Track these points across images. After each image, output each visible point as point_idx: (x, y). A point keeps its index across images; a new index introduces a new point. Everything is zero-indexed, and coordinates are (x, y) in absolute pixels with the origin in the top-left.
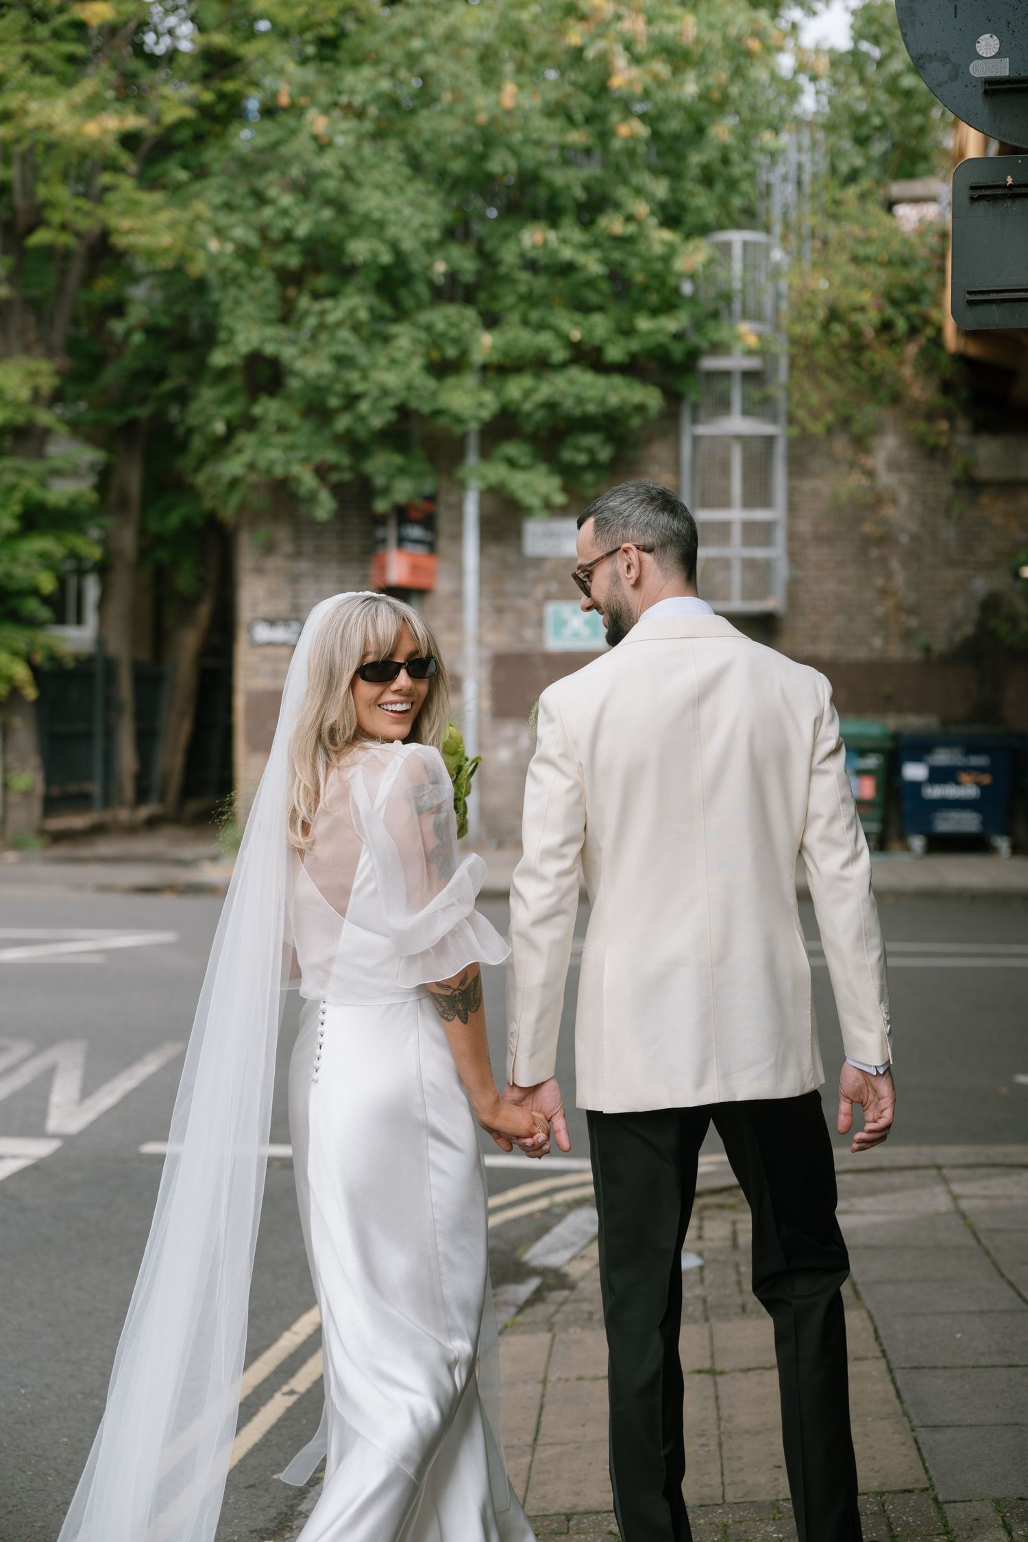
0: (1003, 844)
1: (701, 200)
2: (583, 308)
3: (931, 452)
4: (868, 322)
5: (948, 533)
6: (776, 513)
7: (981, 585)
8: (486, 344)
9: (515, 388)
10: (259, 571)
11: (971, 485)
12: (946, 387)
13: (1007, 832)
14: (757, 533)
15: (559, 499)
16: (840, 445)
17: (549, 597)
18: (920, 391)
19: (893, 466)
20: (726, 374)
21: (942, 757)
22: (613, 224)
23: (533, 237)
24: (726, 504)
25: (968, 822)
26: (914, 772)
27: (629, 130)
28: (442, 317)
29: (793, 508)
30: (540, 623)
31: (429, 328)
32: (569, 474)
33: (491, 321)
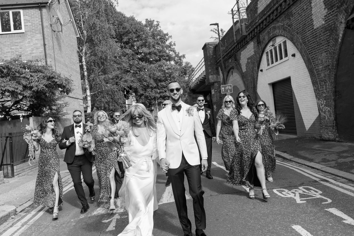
2: (165, 88)
3: (190, 96)
4: (185, 87)
8: (159, 91)
9: (161, 94)
12: (191, 91)
23: (162, 83)
31: (155, 90)
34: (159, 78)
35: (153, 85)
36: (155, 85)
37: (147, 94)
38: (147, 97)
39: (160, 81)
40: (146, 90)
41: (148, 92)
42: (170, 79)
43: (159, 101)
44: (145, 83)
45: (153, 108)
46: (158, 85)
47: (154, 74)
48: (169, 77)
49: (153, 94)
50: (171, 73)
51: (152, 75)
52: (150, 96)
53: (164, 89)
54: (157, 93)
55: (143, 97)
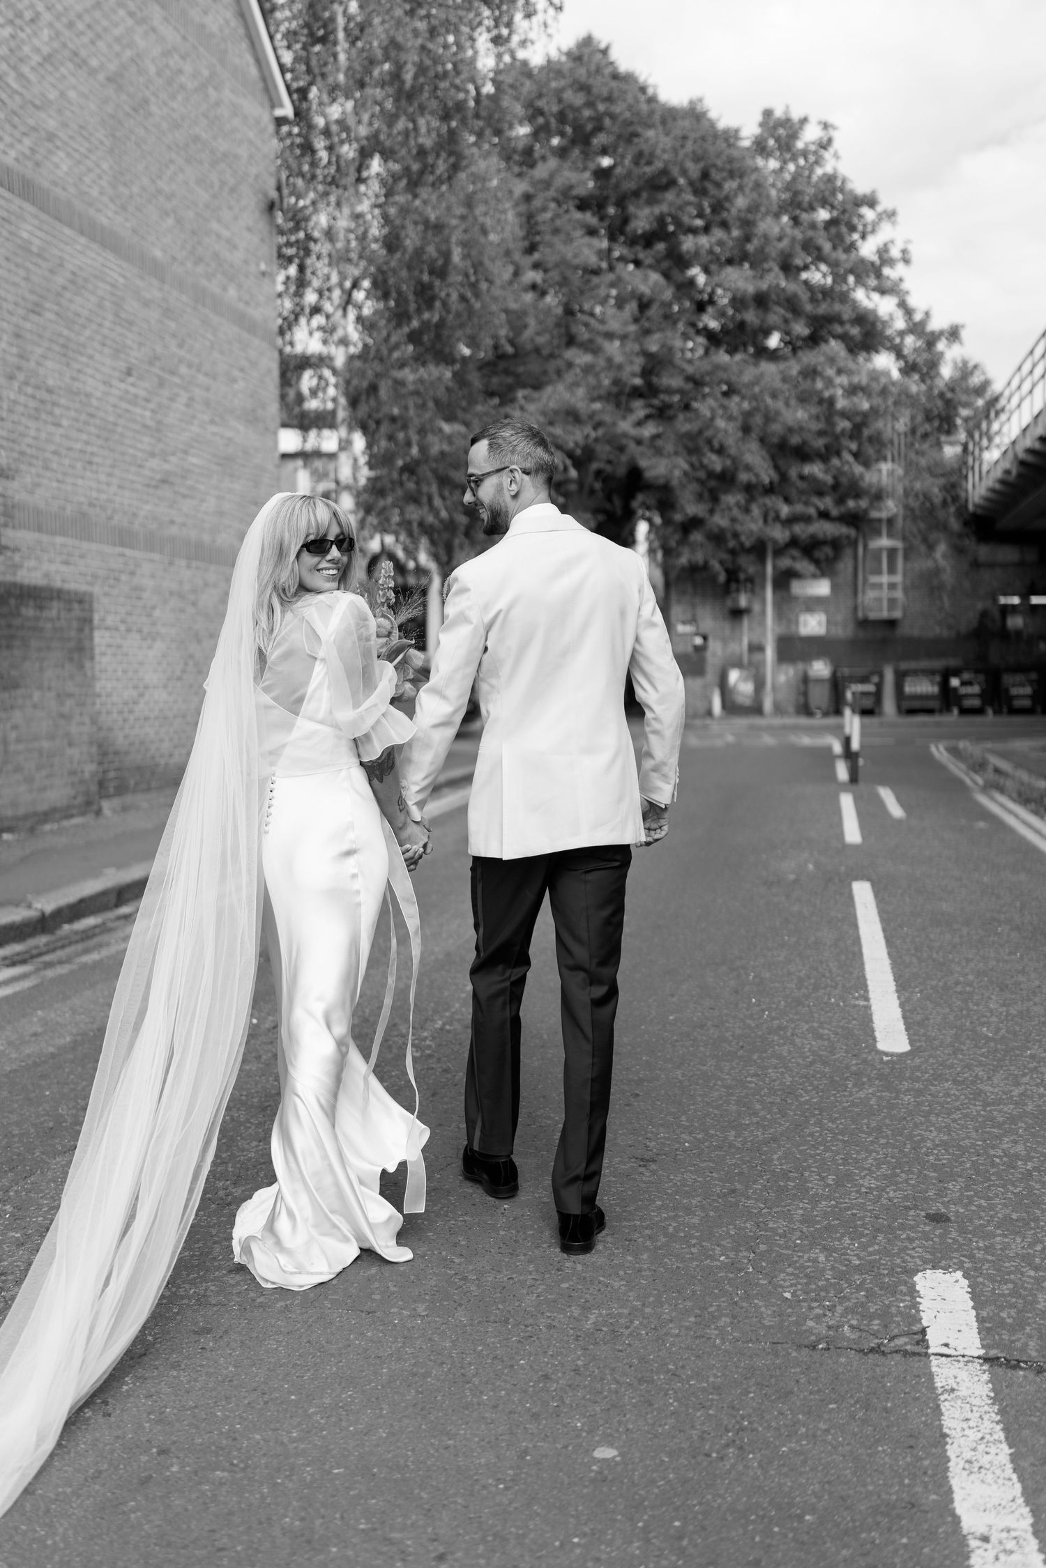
0: (990, 711)
1: (870, 451)
2: (820, 494)
3: (958, 551)
4: (937, 500)
5: (967, 584)
6: (898, 578)
7: (980, 606)
8: (785, 510)
9: (798, 529)
10: (679, 602)
11: (976, 564)
12: (966, 524)
13: (991, 705)
14: (892, 586)
15: (818, 572)
16: (923, 548)
17: (801, 611)
18: (955, 525)
19: (944, 556)
20: (880, 520)
21: (966, 676)
22: (835, 462)
24: (879, 572)
25: (976, 703)
26: (955, 682)
27: (843, 425)
28: (769, 501)
29: (905, 575)
30: (797, 623)
31: (765, 505)
32: (817, 562)
33: (787, 500)
34: (795, 440)
35: (757, 475)
36: (766, 474)
37: (719, 521)
38: (717, 538)
39: (803, 454)
40: (715, 499)
41: (730, 509)
42: (854, 446)
43: (785, 562)
44: (716, 463)
45: (743, 601)
46: (784, 477)
47: (769, 418)
48: (851, 437)
49: (752, 525)
50: (865, 415)
51: (758, 420)
52: (736, 535)
53: (815, 500)
54: (777, 518)
55: (697, 536)
